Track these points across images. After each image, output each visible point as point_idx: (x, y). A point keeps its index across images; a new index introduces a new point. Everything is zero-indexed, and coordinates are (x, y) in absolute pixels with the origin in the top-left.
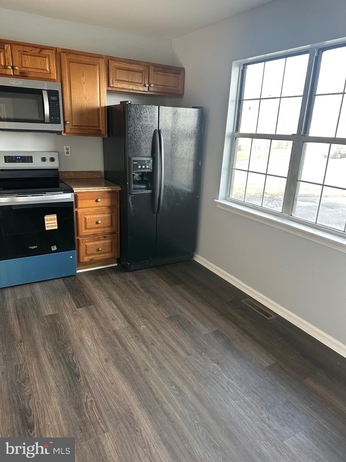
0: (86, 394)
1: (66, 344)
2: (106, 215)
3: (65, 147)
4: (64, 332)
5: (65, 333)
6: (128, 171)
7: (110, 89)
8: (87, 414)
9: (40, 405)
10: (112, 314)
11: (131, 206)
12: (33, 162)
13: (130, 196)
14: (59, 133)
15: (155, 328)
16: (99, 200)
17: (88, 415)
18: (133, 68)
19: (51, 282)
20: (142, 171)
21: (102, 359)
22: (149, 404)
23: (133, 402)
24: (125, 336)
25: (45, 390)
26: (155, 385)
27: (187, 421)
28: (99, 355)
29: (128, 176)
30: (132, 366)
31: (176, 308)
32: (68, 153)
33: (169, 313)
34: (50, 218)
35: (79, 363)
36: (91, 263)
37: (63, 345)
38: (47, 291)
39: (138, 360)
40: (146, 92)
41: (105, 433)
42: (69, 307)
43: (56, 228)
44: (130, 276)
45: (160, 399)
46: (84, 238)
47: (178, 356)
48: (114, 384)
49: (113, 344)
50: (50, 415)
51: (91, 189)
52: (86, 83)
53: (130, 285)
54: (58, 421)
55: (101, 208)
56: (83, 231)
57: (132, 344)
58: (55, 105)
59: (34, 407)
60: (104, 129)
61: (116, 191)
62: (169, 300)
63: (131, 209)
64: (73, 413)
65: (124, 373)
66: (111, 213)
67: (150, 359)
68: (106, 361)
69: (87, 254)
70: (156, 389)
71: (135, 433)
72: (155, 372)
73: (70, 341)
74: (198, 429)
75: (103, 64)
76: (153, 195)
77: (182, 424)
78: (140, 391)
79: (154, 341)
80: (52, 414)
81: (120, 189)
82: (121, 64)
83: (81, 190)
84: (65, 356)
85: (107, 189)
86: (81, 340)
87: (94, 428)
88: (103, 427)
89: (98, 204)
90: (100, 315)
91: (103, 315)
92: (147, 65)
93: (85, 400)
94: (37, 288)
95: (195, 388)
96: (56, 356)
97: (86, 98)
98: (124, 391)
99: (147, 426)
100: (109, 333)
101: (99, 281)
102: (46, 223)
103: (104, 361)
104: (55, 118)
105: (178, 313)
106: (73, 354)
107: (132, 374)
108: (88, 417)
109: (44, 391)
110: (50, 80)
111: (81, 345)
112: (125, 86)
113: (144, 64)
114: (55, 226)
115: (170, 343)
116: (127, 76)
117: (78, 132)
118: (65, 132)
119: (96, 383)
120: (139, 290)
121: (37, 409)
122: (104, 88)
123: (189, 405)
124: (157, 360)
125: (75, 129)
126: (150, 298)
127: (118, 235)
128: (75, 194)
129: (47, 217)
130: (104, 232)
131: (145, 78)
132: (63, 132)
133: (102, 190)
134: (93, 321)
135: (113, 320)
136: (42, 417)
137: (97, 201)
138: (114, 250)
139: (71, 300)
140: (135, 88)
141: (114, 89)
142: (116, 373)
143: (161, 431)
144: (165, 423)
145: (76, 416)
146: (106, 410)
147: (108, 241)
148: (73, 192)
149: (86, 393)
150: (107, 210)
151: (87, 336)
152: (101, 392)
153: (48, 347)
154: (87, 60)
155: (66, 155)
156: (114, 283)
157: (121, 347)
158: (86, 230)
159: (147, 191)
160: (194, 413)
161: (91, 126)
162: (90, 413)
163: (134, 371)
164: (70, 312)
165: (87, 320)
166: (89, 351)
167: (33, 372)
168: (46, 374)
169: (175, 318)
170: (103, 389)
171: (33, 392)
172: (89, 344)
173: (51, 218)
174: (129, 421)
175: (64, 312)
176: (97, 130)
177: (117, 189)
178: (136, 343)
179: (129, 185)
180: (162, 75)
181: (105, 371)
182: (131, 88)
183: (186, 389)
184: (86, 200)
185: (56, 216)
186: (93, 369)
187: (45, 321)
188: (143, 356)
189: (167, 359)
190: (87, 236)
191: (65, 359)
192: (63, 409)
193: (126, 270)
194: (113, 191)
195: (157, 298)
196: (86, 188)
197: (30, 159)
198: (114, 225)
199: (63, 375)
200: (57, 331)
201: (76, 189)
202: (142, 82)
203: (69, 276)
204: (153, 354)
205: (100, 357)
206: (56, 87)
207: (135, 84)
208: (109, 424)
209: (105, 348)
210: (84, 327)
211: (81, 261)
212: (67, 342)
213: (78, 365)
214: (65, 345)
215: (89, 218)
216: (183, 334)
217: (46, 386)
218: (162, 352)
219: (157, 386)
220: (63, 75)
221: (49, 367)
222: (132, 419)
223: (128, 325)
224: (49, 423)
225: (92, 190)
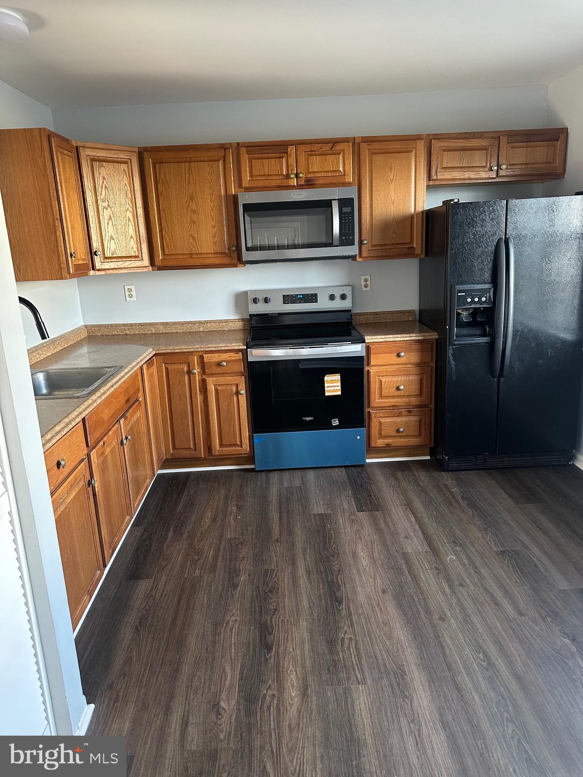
0: (346, 628)
1: (333, 556)
2: (412, 378)
3: (363, 278)
4: (333, 540)
5: (334, 542)
6: (449, 307)
7: (431, 183)
8: (340, 653)
9: (285, 625)
10: (406, 530)
11: (453, 363)
12: (317, 302)
13: (450, 347)
14: (353, 258)
15: (472, 563)
16: (402, 354)
17: (343, 655)
18: (471, 145)
19: (330, 470)
20: (473, 306)
21: (378, 588)
22: (435, 666)
23: (410, 657)
24: (420, 564)
25: (294, 609)
26: (451, 644)
27: (490, 709)
28: (375, 582)
29: (448, 315)
30: (421, 608)
31: (516, 539)
32: (366, 286)
33: (502, 545)
34: (331, 379)
35: (345, 586)
36: (387, 450)
37: (328, 558)
38: (322, 482)
39: (431, 603)
40: (494, 178)
41: (359, 684)
42: (347, 508)
43: (339, 393)
44: (447, 478)
45: (454, 665)
46: (377, 411)
47: (501, 612)
48: (387, 625)
49: (400, 571)
50: (294, 641)
51: (391, 338)
52: (394, 180)
53: (443, 491)
54: (303, 650)
55: (405, 366)
56: (376, 400)
57: (428, 578)
58: (349, 219)
59: (277, 625)
60: (420, 245)
61: (430, 340)
62: (508, 524)
63: (451, 368)
64: (323, 647)
65: (406, 615)
66: (422, 373)
67: (451, 605)
68: (384, 591)
69: (381, 436)
70: (450, 649)
71: (403, 698)
72: (454, 626)
73: (338, 554)
74: (507, 727)
75: (422, 147)
76: (492, 346)
77: (480, 711)
78: (424, 645)
79: (465, 582)
80: (297, 640)
81: (437, 337)
82: (452, 142)
83: (376, 339)
84: (328, 572)
85: (416, 336)
86: (355, 555)
87: (346, 674)
88: (359, 676)
89: (400, 360)
90: (388, 526)
91: (392, 528)
92: (496, 135)
93: (343, 635)
94: (311, 475)
95: (519, 668)
96: (317, 569)
97: (393, 203)
98: (400, 638)
99: (423, 695)
100: (397, 554)
101: (396, 478)
102: (326, 385)
103: (380, 591)
104: (346, 238)
105: (519, 548)
106: (339, 571)
107: (418, 619)
108: (342, 658)
109: (292, 609)
110: (344, 184)
111: (352, 563)
112: (457, 175)
113: (491, 135)
114: (338, 391)
115: (492, 590)
116: (460, 160)
117: (380, 254)
118: (360, 257)
119: (362, 617)
120: (458, 502)
121: (280, 629)
122: (423, 182)
123: (501, 687)
124: (463, 609)
125: (376, 251)
126: (473, 517)
127: (431, 410)
128: (367, 345)
129: (327, 378)
130: (408, 404)
131: (491, 157)
132: (358, 256)
133: (408, 339)
134: (375, 534)
135: (406, 537)
136: (284, 639)
137: (398, 355)
138: (423, 433)
139: (351, 499)
140: (472, 176)
141: (438, 183)
142: (394, 611)
143: (443, 709)
144: (453, 700)
145: (326, 651)
146: (368, 657)
147: (414, 419)
148: (364, 342)
149: (345, 626)
150: (413, 370)
151: (363, 552)
152: (366, 631)
153: (308, 555)
154: (397, 146)
155: (364, 289)
156: (418, 485)
157: (410, 579)
158: (381, 399)
159: (482, 340)
160: (506, 701)
161: (398, 244)
162: (345, 653)
163: (422, 616)
164: (347, 514)
165: (367, 530)
166: (362, 573)
167: (285, 583)
168: (299, 588)
169: (511, 555)
170: (371, 629)
171: (280, 607)
172: (364, 563)
173: (333, 379)
174: (397, 681)
175: (339, 514)
176: (409, 248)
177: (432, 337)
178: (435, 579)
179: (450, 330)
180: (523, 147)
181: (378, 605)
182: (466, 176)
183: (502, 665)
184: (382, 354)
185: (340, 377)
186: (362, 598)
187: (312, 521)
188: (441, 598)
189: (480, 612)
190: (383, 408)
191: (327, 575)
192: (311, 638)
193: (442, 468)
194: (425, 339)
195: (487, 518)
196: (383, 337)
197: (314, 298)
198: (424, 393)
199: (320, 596)
200: (324, 538)
201: (368, 337)
202: (486, 164)
203: (354, 466)
204: (458, 599)
205: (376, 585)
206: (350, 193)
207: (474, 169)
208: (367, 675)
209: (386, 574)
210: (362, 539)
211: (373, 445)
212: (335, 554)
213: (342, 588)
214: (331, 558)
215: (386, 381)
216: (518, 581)
217: (297, 605)
218: (475, 600)
219: (453, 646)
220: (363, 174)
221: (304, 581)
222: (404, 679)
223: (428, 549)
224: (291, 650)
225: (392, 340)
